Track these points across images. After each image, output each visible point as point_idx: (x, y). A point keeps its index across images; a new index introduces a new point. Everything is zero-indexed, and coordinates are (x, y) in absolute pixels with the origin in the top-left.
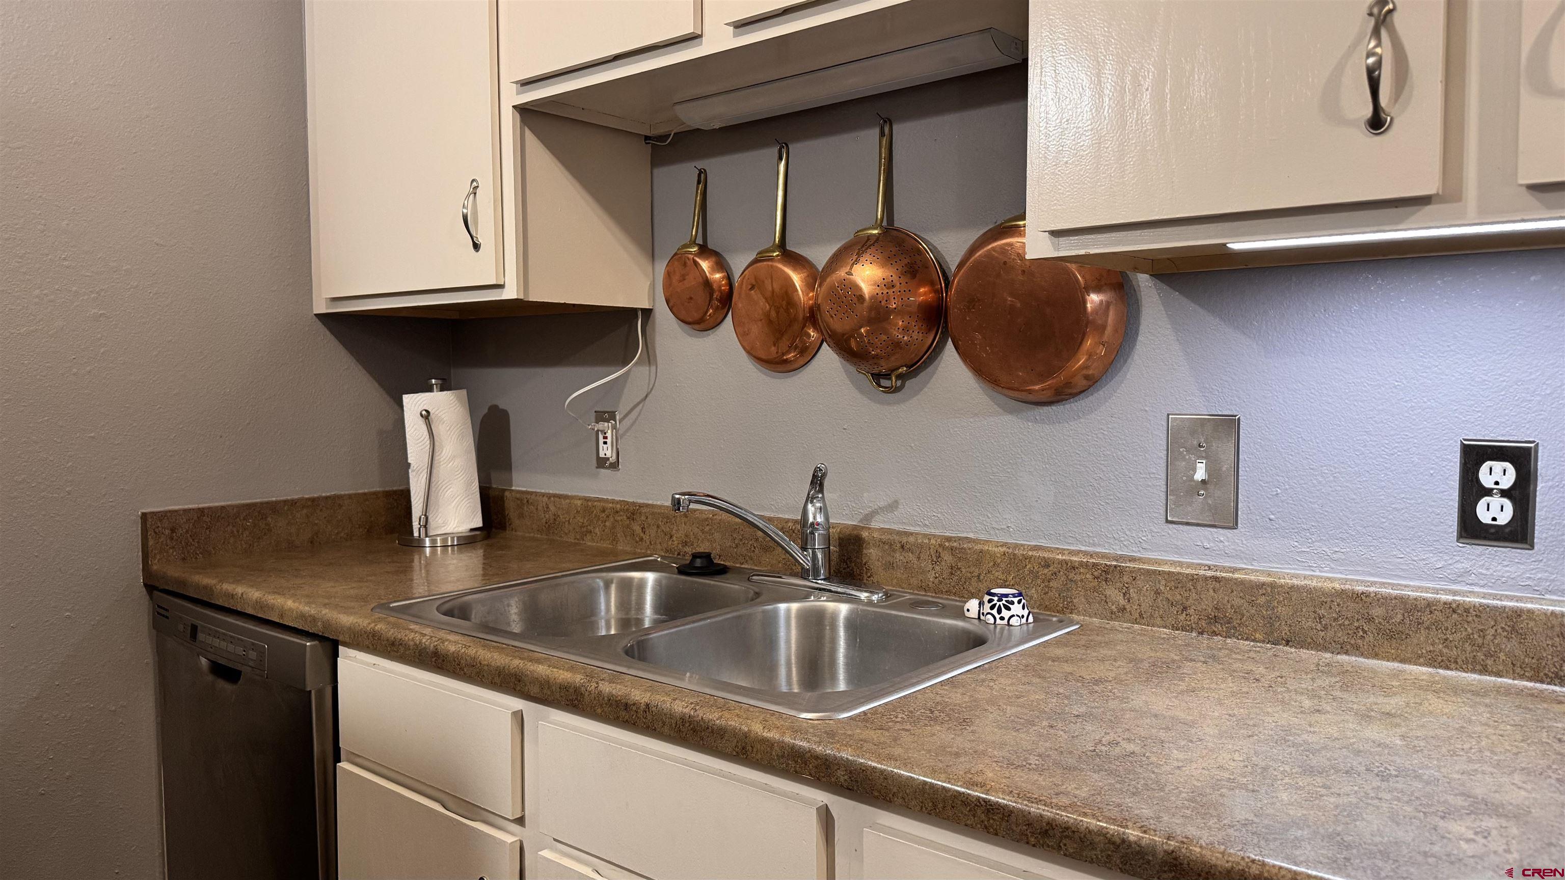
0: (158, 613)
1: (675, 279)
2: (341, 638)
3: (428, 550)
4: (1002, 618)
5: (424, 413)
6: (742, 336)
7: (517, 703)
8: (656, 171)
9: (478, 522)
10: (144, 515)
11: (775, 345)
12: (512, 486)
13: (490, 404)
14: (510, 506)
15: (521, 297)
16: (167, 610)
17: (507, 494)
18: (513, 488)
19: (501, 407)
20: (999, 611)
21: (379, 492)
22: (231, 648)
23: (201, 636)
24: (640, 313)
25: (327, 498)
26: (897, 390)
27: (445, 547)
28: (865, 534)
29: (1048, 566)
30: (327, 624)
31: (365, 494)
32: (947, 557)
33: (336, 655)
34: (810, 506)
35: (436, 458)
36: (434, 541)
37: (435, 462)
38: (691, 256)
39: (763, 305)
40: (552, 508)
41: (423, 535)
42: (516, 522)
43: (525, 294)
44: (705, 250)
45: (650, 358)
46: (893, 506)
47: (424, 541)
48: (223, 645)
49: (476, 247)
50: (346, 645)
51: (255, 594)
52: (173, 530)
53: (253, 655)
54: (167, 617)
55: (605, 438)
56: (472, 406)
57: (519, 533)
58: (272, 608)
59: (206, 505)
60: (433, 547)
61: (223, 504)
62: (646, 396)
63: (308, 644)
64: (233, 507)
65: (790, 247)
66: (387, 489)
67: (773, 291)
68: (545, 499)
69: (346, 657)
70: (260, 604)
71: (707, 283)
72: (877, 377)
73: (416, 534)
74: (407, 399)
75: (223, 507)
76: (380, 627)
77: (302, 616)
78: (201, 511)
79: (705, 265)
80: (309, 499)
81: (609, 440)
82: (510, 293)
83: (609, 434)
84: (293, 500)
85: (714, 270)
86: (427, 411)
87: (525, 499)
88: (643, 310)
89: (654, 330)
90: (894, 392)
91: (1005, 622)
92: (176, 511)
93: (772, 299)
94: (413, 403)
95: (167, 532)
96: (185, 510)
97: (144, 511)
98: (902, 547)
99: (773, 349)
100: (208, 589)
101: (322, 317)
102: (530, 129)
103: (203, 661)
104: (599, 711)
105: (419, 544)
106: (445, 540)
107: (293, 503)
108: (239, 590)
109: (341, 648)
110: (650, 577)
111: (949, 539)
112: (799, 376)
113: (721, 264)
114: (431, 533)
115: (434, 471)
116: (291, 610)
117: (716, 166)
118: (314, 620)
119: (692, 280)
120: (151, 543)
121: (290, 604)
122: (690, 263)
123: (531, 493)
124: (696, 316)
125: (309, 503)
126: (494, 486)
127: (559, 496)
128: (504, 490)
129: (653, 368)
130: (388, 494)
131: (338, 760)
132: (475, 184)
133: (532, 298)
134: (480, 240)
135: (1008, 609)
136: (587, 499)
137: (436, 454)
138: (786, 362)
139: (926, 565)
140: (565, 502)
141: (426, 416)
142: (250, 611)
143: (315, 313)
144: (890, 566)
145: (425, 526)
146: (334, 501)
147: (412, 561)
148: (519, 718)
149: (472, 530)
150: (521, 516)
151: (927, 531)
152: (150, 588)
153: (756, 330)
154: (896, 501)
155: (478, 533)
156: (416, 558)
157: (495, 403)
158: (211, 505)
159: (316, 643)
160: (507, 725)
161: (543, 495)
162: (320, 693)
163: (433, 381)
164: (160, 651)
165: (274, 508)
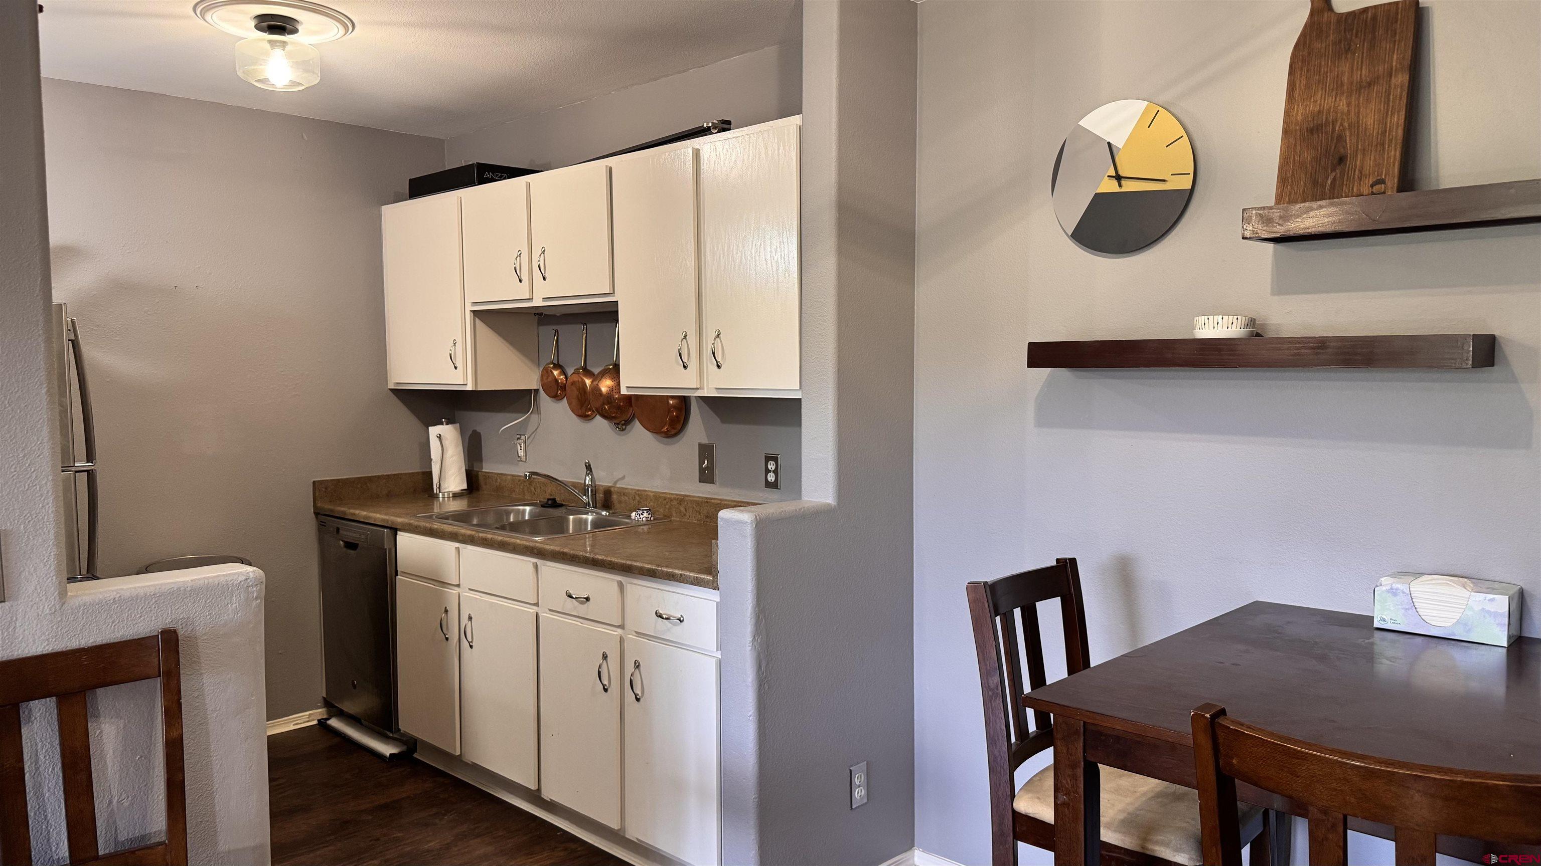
0: (320, 524)
1: (544, 378)
2: (398, 527)
3: (441, 499)
4: (640, 518)
5: (438, 435)
6: (570, 404)
7: (457, 545)
8: (540, 327)
9: (465, 486)
10: (314, 482)
11: (580, 409)
12: (482, 469)
13: (473, 429)
14: (481, 478)
15: (474, 389)
16: (325, 523)
17: (480, 473)
18: (483, 470)
19: (478, 431)
20: (639, 516)
21: (419, 472)
22: (354, 535)
23: (341, 532)
24: (533, 391)
25: (394, 475)
26: (623, 430)
27: (449, 497)
28: (612, 489)
29: (665, 500)
30: (393, 522)
31: (412, 473)
32: (637, 498)
33: (396, 534)
34: (587, 477)
35: (444, 456)
36: (443, 495)
37: (444, 458)
38: (550, 369)
39: (576, 393)
40: (499, 480)
41: (438, 492)
42: (484, 487)
43: (476, 388)
44: (557, 366)
45: (539, 412)
46: (624, 478)
47: (439, 495)
48: (351, 534)
49: (456, 368)
50: (401, 530)
51: (364, 513)
52: (326, 489)
53: (363, 536)
54: (325, 526)
55: (521, 447)
56: (462, 432)
57: (485, 492)
58: (370, 518)
59: (340, 478)
60: (444, 497)
61: (347, 477)
62: (537, 429)
63: (385, 530)
64: (351, 478)
65: (588, 368)
66: (424, 470)
67: (579, 387)
68: (496, 475)
69: (400, 535)
70: (366, 517)
71: (556, 380)
72: (617, 424)
73: (435, 492)
74: (430, 428)
75: (347, 479)
76: (412, 521)
77: (383, 520)
78: (338, 480)
79: (556, 373)
80: (386, 475)
81: (522, 448)
82: (469, 387)
83: (522, 445)
84: (378, 476)
85: (560, 374)
86: (440, 435)
87: (488, 476)
88: (534, 390)
89: (539, 400)
90: (622, 431)
91: (641, 520)
92: (327, 480)
93: (579, 390)
94: (434, 431)
95: (324, 489)
96: (331, 480)
97: (314, 480)
98: (624, 494)
99: (580, 411)
100: (344, 513)
101: (391, 390)
102: (479, 318)
103: (341, 542)
104: (479, 542)
105: (437, 496)
106: (449, 494)
107: (378, 477)
108: (357, 512)
109: (398, 532)
110: (528, 508)
111: (638, 490)
112: (592, 422)
113: (564, 372)
114: (442, 491)
115: (443, 463)
116: (379, 518)
117: (563, 329)
118: (387, 521)
119: (550, 379)
120: (317, 494)
121: (378, 516)
122: (549, 372)
123: (492, 473)
124: (553, 394)
125: (387, 477)
126: (475, 469)
127: (502, 474)
128: (479, 471)
129: (539, 415)
130: (423, 473)
131: (397, 574)
132: (455, 342)
133: (479, 389)
134: (457, 365)
135: (642, 515)
136: (513, 476)
137: (444, 454)
138: (588, 416)
139: (631, 501)
140: (504, 477)
141: (440, 437)
142: (362, 520)
143: (389, 388)
144: (620, 502)
145: (439, 488)
146: (397, 476)
147: (433, 504)
148: (458, 549)
149: (462, 490)
150: (486, 484)
151: (632, 487)
152: (317, 514)
153: (575, 402)
154: (624, 476)
155: (465, 491)
156: (435, 502)
157: (475, 429)
158: (342, 478)
159: (388, 530)
160: (453, 552)
161: (495, 474)
162: (390, 550)
163: (443, 420)
164: (321, 541)
165: (370, 479)
